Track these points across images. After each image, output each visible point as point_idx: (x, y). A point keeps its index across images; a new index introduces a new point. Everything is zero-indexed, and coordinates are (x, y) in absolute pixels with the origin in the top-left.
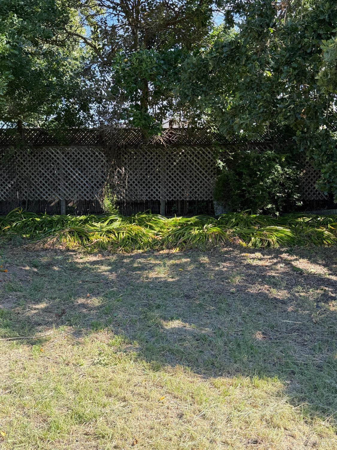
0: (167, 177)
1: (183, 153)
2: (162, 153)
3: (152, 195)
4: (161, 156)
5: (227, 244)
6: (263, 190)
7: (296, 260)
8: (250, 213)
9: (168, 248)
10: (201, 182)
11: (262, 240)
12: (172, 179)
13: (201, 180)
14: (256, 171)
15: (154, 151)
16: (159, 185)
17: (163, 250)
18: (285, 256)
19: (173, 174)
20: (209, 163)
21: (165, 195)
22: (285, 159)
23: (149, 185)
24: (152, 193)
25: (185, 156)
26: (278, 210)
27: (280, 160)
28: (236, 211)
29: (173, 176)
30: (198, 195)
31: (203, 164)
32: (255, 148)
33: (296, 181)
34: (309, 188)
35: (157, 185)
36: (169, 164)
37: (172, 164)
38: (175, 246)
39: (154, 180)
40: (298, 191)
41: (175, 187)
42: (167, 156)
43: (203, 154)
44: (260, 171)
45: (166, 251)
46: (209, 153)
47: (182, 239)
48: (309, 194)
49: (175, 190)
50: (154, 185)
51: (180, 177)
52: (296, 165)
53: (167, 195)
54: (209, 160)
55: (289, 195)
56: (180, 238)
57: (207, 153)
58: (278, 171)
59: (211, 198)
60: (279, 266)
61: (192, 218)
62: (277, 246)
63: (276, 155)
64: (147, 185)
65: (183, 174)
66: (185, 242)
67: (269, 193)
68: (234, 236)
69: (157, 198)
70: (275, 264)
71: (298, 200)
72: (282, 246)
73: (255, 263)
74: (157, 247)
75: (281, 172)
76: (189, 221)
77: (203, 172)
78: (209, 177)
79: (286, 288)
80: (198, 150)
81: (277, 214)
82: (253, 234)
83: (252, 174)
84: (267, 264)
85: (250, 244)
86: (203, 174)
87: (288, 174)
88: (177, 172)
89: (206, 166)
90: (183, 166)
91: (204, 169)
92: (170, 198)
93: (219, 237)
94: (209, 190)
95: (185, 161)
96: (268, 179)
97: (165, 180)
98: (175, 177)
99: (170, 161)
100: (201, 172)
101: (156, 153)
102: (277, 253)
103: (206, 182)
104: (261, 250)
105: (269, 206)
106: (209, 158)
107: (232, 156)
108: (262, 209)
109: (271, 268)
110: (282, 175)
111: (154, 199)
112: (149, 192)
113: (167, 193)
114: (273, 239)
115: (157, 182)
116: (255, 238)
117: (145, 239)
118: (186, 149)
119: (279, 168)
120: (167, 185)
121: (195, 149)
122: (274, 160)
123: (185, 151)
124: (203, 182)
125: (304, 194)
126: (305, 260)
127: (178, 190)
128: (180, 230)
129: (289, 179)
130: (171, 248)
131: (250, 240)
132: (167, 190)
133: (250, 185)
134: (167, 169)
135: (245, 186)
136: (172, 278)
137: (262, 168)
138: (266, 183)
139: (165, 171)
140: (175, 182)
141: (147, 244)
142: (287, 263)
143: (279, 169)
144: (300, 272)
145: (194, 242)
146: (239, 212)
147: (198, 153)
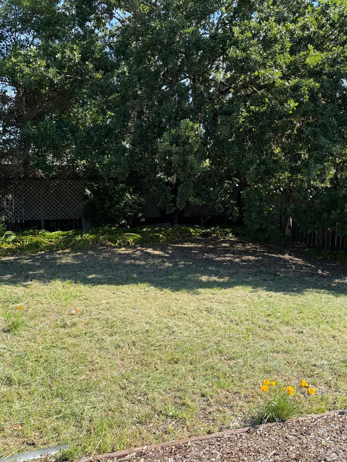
0: (46, 202)
1: (58, 184)
2: (41, 184)
3: (34, 216)
4: (41, 186)
5: (102, 245)
6: (119, 211)
7: (146, 249)
8: (110, 227)
9: (62, 249)
10: (72, 206)
11: (124, 241)
12: (50, 204)
13: (72, 204)
14: (114, 197)
15: (35, 182)
16: (40, 208)
17: (59, 250)
18: (139, 248)
19: (50, 200)
20: (78, 192)
21: (44, 215)
22: (132, 189)
23: (31, 208)
24: (33, 214)
25: (60, 186)
26: (128, 224)
27: (129, 190)
28: (101, 226)
29: (50, 202)
30: (71, 215)
31: (74, 192)
32: (110, 182)
33: (140, 204)
34: (148, 209)
35: (38, 208)
36: (47, 192)
37: (50, 192)
38: (67, 248)
39: (35, 204)
40: (141, 211)
41: (52, 210)
42: (45, 186)
43: (73, 185)
44: (116, 197)
45: (61, 251)
46: (78, 184)
47: (71, 243)
48: (148, 213)
49: (52, 211)
50: (36, 208)
51: (56, 202)
52: (139, 194)
53: (46, 216)
54: (78, 190)
55: (136, 214)
56: (69, 243)
57: (76, 184)
58: (128, 198)
59: (81, 217)
60: (137, 253)
61: (71, 231)
62: (133, 244)
63: (126, 187)
64: (29, 208)
65: (58, 200)
66: (73, 245)
67: (123, 212)
68: (105, 240)
69: (38, 218)
70: (135, 251)
71: (142, 217)
72: (136, 244)
73: (123, 252)
74: (54, 249)
75: (130, 198)
76: (69, 233)
77: (74, 198)
78: (78, 202)
79: (144, 260)
80: (70, 182)
81: (128, 227)
82: (118, 238)
83: (111, 199)
84: (130, 252)
85: (117, 244)
86: (74, 200)
87: (135, 200)
88: (54, 198)
89: (76, 194)
90: (58, 194)
91: (74, 196)
92: (48, 218)
93: (96, 241)
94: (79, 211)
95: (60, 190)
96: (122, 203)
97: (44, 204)
98: (52, 202)
99: (47, 190)
100: (72, 198)
101: (37, 184)
102: (134, 247)
103: (76, 206)
104: (124, 246)
105: (123, 222)
106: (78, 188)
107: (96, 187)
108: (119, 224)
109: (133, 253)
110: (131, 200)
111: (35, 219)
112: (32, 214)
113: (46, 214)
114: (131, 240)
115: (38, 206)
116: (119, 240)
117: (44, 245)
118: (60, 181)
119: (129, 195)
120: (46, 208)
121: (67, 182)
122: (125, 190)
123: (60, 182)
124: (74, 206)
125: (145, 213)
126: (151, 249)
127: (54, 212)
128: (67, 238)
129: (135, 203)
130: (65, 249)
131: (116, 241)
132: (46, 212)
133: (110, 207)
134: (46, 196)
135: (106, 208)
136: (77, 262)
137: (117, 196)
138: (121, 205)
139: (44, 198)
140: (52, 206)
141: (47, 247)
142: (141, 251)
143: (129, 197)
144: (149, 254)
145: (80, 244)
146: (104, 226)
147: (70, 184)
